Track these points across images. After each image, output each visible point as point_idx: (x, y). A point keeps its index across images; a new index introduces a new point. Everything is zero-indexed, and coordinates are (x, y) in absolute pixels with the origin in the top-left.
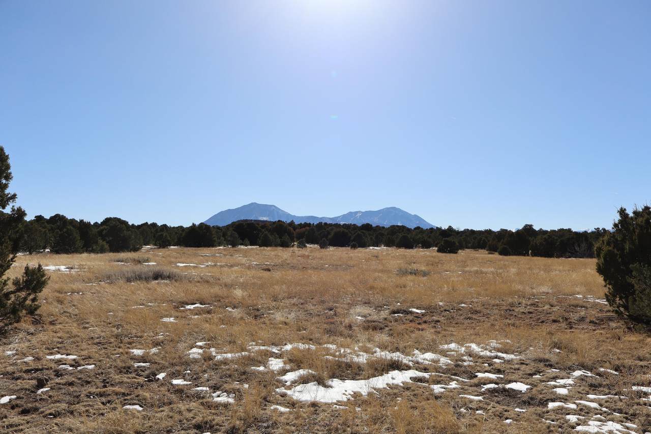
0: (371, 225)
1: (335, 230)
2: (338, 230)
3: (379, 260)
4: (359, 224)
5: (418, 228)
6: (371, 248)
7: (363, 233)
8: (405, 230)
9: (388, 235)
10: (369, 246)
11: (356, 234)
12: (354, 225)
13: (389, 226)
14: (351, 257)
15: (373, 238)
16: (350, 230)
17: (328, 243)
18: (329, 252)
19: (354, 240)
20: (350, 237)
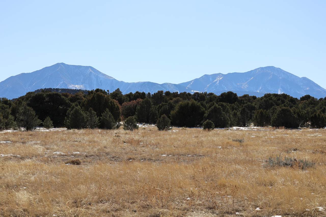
0: (236, 95)
1: (183, 102)
2: (186, 101)
3: (242, 145)
4: (218, 94)
5: (307, 97)
6: (235, 128)
7: (222, 105)
8: (286, 101)
9: (260, 108)
10: (232, 125)
11: (213, 107)
12: (211, 94)
13: (263, 96)
14: (202, 142)
15: (238, 113)
16: (204, 103)
17: (169, 123)
18: (170, 135)
19: (209, 117)
20: (204, 113)
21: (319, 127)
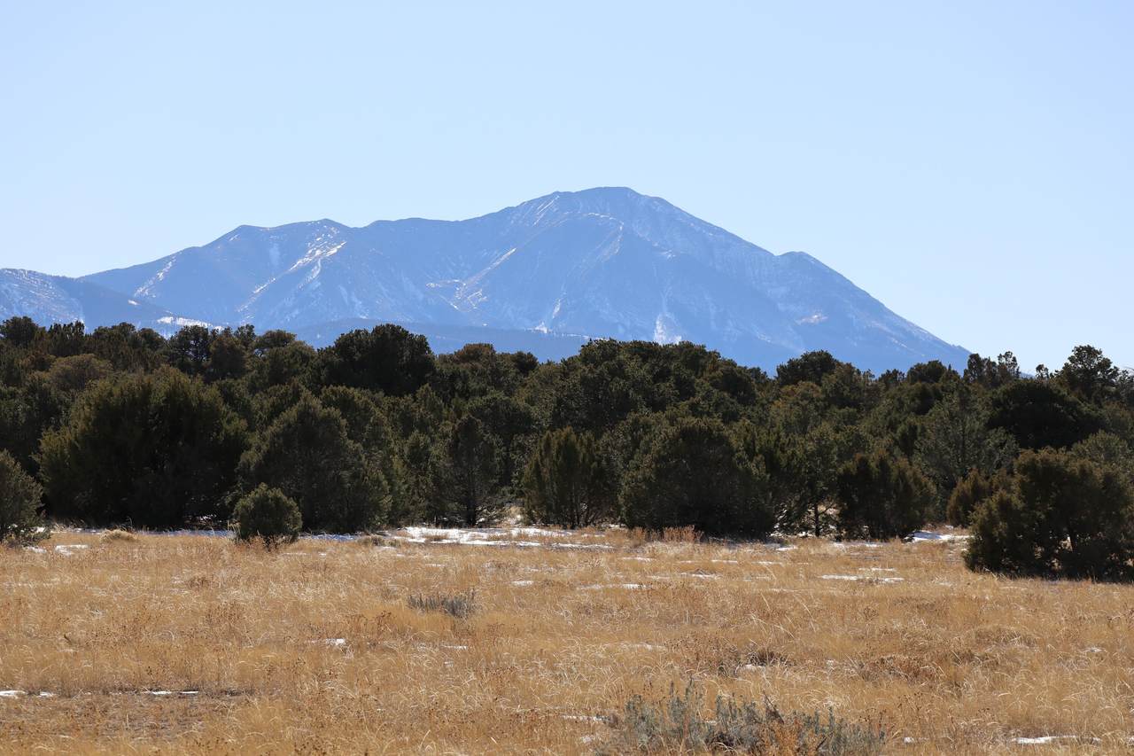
0: (422, 344)
1: (111, 383)
2: (133, 379)
3: (470, 633)
4: (319, 337)
5: (817, 366)
6: (416, 533)
7: (346, 405)
8: (702, 384)
9: (558, 422)
10: (399, 519)
11: (291, 414)
12: (279, 339)
13: (576, 352)
14: (234, 613)
15: (434, 451)
16: (240, 386)
17: (35, 503)
18: (40, 574)
19: (268, 471)
20: (237, 445)
21: (882, 531)
